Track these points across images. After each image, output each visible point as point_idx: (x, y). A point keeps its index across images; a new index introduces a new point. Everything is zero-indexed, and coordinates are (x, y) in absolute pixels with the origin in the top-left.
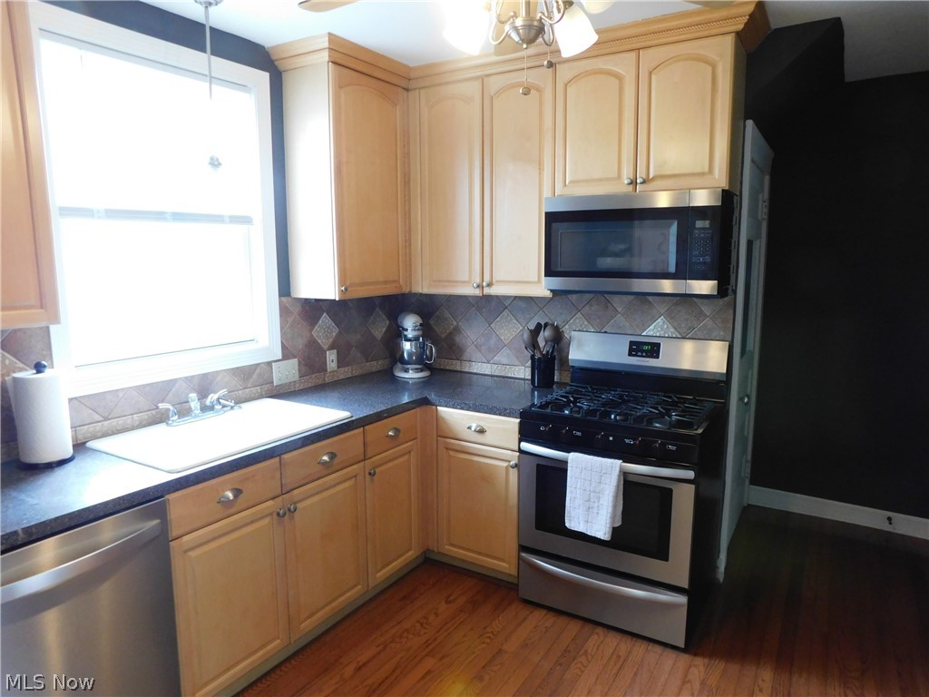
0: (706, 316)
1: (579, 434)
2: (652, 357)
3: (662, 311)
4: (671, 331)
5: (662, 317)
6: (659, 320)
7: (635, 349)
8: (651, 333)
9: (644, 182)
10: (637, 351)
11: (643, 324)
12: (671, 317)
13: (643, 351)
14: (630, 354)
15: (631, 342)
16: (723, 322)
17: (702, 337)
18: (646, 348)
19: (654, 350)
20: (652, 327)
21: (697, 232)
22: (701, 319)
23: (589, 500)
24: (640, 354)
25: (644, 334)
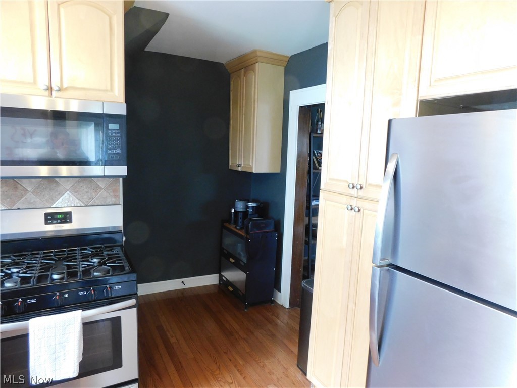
0: (101, 189)
1: (34, 301)
2: (65, 222)
3: (68, 188)
4: (77, 202)
5: (68, 192)
6: (66, 194)
7: (50, 218)
8: (60, 205)
9: (59, 90)
10: (52, 219)
11: (52, 199)
12: (75, 191)
13: (57, 219)
14: (46, 223)
15: (46, 214)
16: (113, 192)
17: (100, 204)
18: (60, 216)
19: (66, 218)
20: (60, 200)
21: (110, 132)
22: (98, 191)
23: (55, 352)
24: (55, 222)
25: (54, 206)
